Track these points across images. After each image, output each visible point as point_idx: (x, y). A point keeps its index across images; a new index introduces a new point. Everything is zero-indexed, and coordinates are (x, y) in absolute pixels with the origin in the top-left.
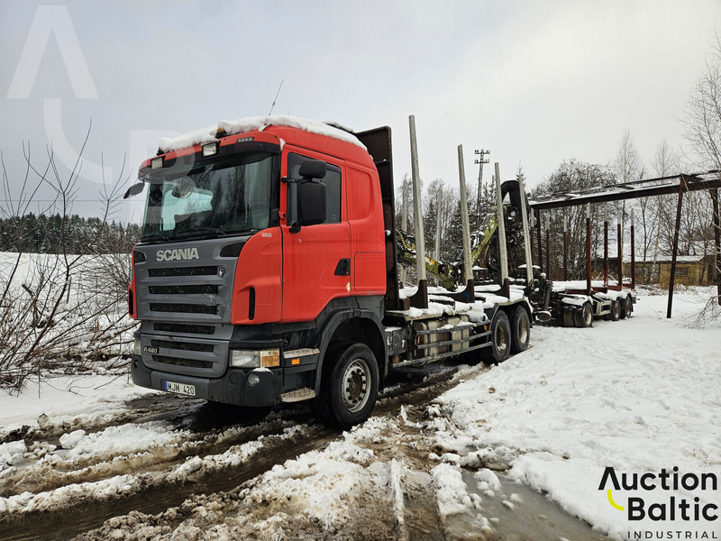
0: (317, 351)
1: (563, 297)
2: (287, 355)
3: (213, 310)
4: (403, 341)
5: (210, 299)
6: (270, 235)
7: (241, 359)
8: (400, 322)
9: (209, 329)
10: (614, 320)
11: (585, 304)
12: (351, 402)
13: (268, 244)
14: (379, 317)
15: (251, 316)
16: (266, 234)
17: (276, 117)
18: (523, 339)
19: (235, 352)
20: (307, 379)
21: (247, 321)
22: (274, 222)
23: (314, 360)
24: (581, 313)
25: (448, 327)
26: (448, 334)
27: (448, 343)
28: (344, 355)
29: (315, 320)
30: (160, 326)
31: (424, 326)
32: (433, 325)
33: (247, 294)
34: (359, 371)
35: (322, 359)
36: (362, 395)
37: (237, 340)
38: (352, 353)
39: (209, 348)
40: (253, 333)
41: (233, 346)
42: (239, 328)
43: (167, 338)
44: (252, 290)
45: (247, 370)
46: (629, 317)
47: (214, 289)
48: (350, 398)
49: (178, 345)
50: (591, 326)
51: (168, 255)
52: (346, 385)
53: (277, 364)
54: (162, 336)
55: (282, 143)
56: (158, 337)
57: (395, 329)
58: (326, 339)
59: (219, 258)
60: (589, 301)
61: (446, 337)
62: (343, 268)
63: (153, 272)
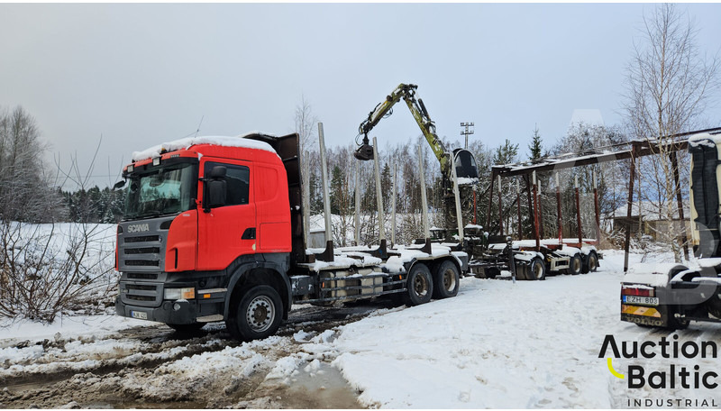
0: (225, 290)
1: (515, 254)
2: (200, 292)
3: (156, 263)
4: (310, 286)
5: (154, 256)
6: (189, 215)
7: (171, 294)
8: (306, 271)
9: (154, 276)
10: (574, 274)
11: (534, 259)
12: (256, 325)
13: (187, 221)
14: (283, 267)
15: (176, 267)
16: (186, 215)
17: (198, 140)
18: (452, 288)
19: (168, 290)
20: (218, 308)
21: (173, 270)
22: (193, 206)
23: (223, 296)
24: (529, 267)
25: (355, 276)
26: (358, 281)
27: (358, 288)
28: (248, 293)
29: (227, 269)
30: (131, 275)
31: (332, 275)
32: (339, 275)
33: (174, 252)
34: (263, 304)
35: (229, 295)
36: (266, 321)
37: (169, 282)
38: (256, 291)
39: (154, 288)
40: (178, 278)
41: (167, 286)
42: (170, 275)
43: (133, 283)
44: (176, 249)
45: (173, 301)
46: (595, 271)
47: (157, 250)
48: (255, 322)
49: (138, 287)
50: (541, 279)
51: (134, 228)
52: (252, 313)
53: (193, 297)
54: (131, 281)
55: (200, 156)
56: (128, 283)
57: (302, 276)
58: (233, 281)
59: (159, 230)
60: (538, 257)
61: (355, 283)
62: (250, 234)
63: (128, 240)
